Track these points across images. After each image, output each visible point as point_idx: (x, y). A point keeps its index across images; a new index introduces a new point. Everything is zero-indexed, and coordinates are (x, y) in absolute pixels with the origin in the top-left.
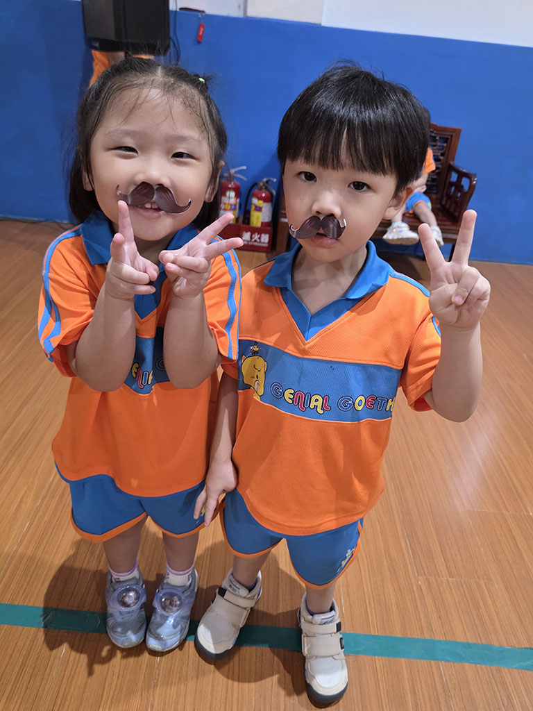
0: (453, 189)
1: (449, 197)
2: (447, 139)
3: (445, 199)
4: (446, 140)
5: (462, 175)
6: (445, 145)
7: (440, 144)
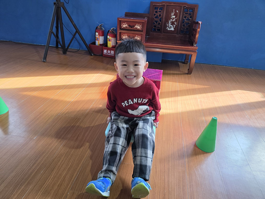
2: (193, 10)
6: (192, 13)
7: (189, 12)
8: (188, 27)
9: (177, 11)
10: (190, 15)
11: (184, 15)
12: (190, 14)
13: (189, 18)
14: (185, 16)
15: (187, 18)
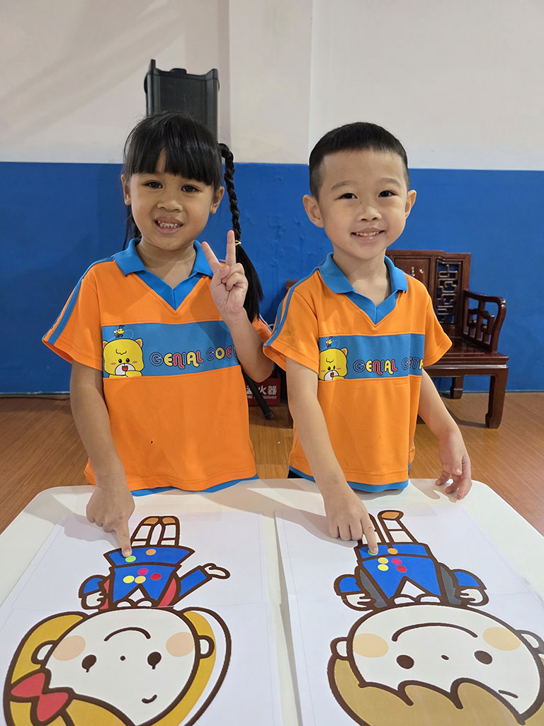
0: (475, 317)
1: (471, 326)
2: (457, 265)
3: (466, 328)
4: (456, 267)
5: (483, 300)
6: (456, 272)
7: (450, 272)
8: (451, 306)
9: (421, 270)
10: (454, 278)
11: (439, 278)
12: (452, 275)
13: (450, 284)
14: (441, 281)
15: (447, 284)
